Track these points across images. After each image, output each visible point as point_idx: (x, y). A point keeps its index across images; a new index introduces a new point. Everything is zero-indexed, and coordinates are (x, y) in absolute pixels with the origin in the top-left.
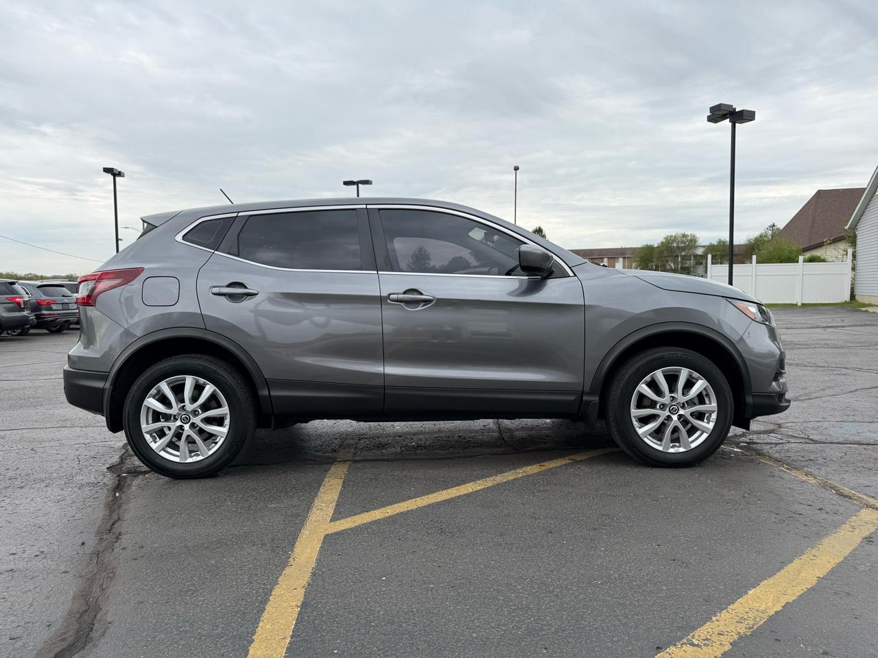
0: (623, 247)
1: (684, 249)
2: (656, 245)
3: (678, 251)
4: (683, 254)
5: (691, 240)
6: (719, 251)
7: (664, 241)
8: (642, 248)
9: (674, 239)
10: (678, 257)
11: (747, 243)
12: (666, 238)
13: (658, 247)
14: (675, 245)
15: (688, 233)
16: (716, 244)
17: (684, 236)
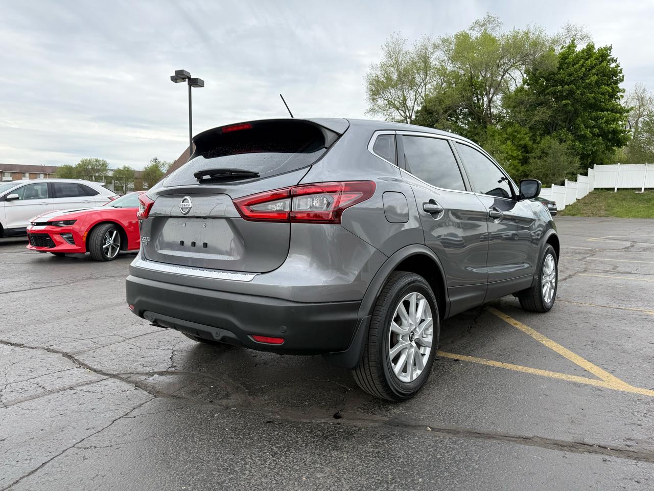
0: (43, 165)
1: (98, 171)
2: (74, 166)
3: (93, 172)
4: (97, 175)
5: (103, 165)
6: (125, 175)
7: (80, 163)
8: (62, 167)
9: (90, 162)
10: (92, 176)
11: (145, 170)
12: (83, 161)
13: (76, 168)
14: (90, 167)
15: (100, 159)
16: (122, 169)
17: (97, 160)
